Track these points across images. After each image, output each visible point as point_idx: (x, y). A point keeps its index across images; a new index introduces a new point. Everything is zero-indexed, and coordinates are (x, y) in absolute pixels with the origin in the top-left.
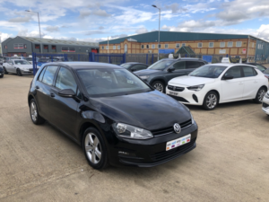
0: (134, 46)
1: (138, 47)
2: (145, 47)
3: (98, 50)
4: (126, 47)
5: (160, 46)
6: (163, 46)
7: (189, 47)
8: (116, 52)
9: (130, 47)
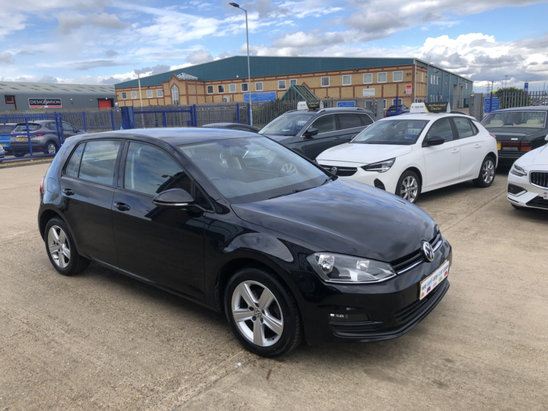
0: (192, 89)
1: (200, 90)
2: (216, 89)
3: (111, 101)
4: (175, 92)
5: (245, 87)
6: (252, 86)
7: (304, 86)
8: (154, 103)
9: (183, 91)
